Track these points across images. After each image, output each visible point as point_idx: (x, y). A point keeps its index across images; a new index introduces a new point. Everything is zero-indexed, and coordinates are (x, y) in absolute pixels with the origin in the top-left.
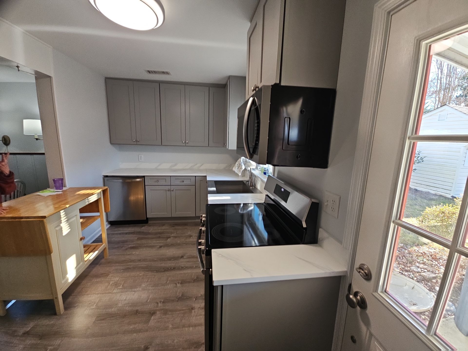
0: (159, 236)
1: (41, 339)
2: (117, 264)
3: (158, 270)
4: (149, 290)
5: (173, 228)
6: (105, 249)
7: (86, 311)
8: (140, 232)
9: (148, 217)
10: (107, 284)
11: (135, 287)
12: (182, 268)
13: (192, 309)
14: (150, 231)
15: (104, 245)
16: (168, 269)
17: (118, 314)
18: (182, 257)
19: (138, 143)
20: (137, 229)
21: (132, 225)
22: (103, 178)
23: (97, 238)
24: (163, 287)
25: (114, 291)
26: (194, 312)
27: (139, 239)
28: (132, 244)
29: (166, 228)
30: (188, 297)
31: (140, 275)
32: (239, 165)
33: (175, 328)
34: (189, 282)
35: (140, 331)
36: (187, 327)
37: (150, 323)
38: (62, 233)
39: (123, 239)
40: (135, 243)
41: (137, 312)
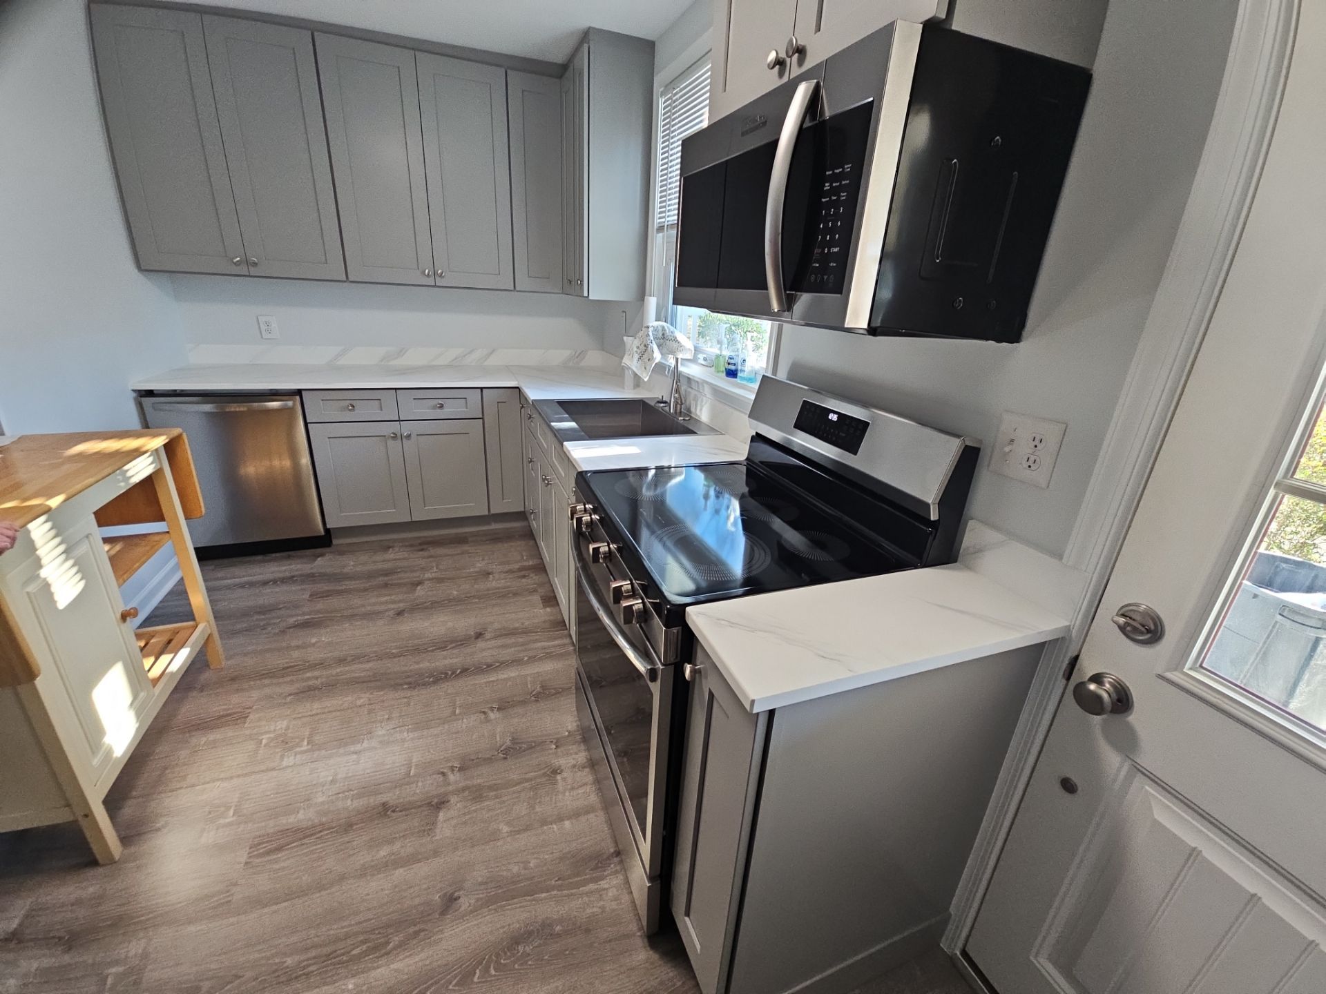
0: (385, 580)
1: (70, 949)
2: (267, 681)
3: (416, 682)
4: (403, 740)
5: (421, 553)
6: (209, 638)
7: (205, 834)
8: (312, 575)
9: (328, 527)
10: (251, 746)
11: (354, 739)
12: (489, 667)
13: (556, 772)
14: (346, 570)
15: (205, 625)
16: (446, 674)
17: (322, 824)
18: (479, 635)
19: (253, 271)
20: (299, 566)
21: (278, 555)
22: (135, 399)
23: (156, 608)
24: (446, 726)
25: (285, 764)
26: (564, 779)
27: (314, 596)
28: (297, 615)
29: (400, 555)
30: (533, 744)
31: (359, 702)
32: (642, 347)
33: (519, 832)
34: (523, 703)
35: (413, 859)
36: (554, 822)
37: (438, 831)
38: (54, 602)
39: (260, 601)
40: (306, 609)
41: (385, 810)
